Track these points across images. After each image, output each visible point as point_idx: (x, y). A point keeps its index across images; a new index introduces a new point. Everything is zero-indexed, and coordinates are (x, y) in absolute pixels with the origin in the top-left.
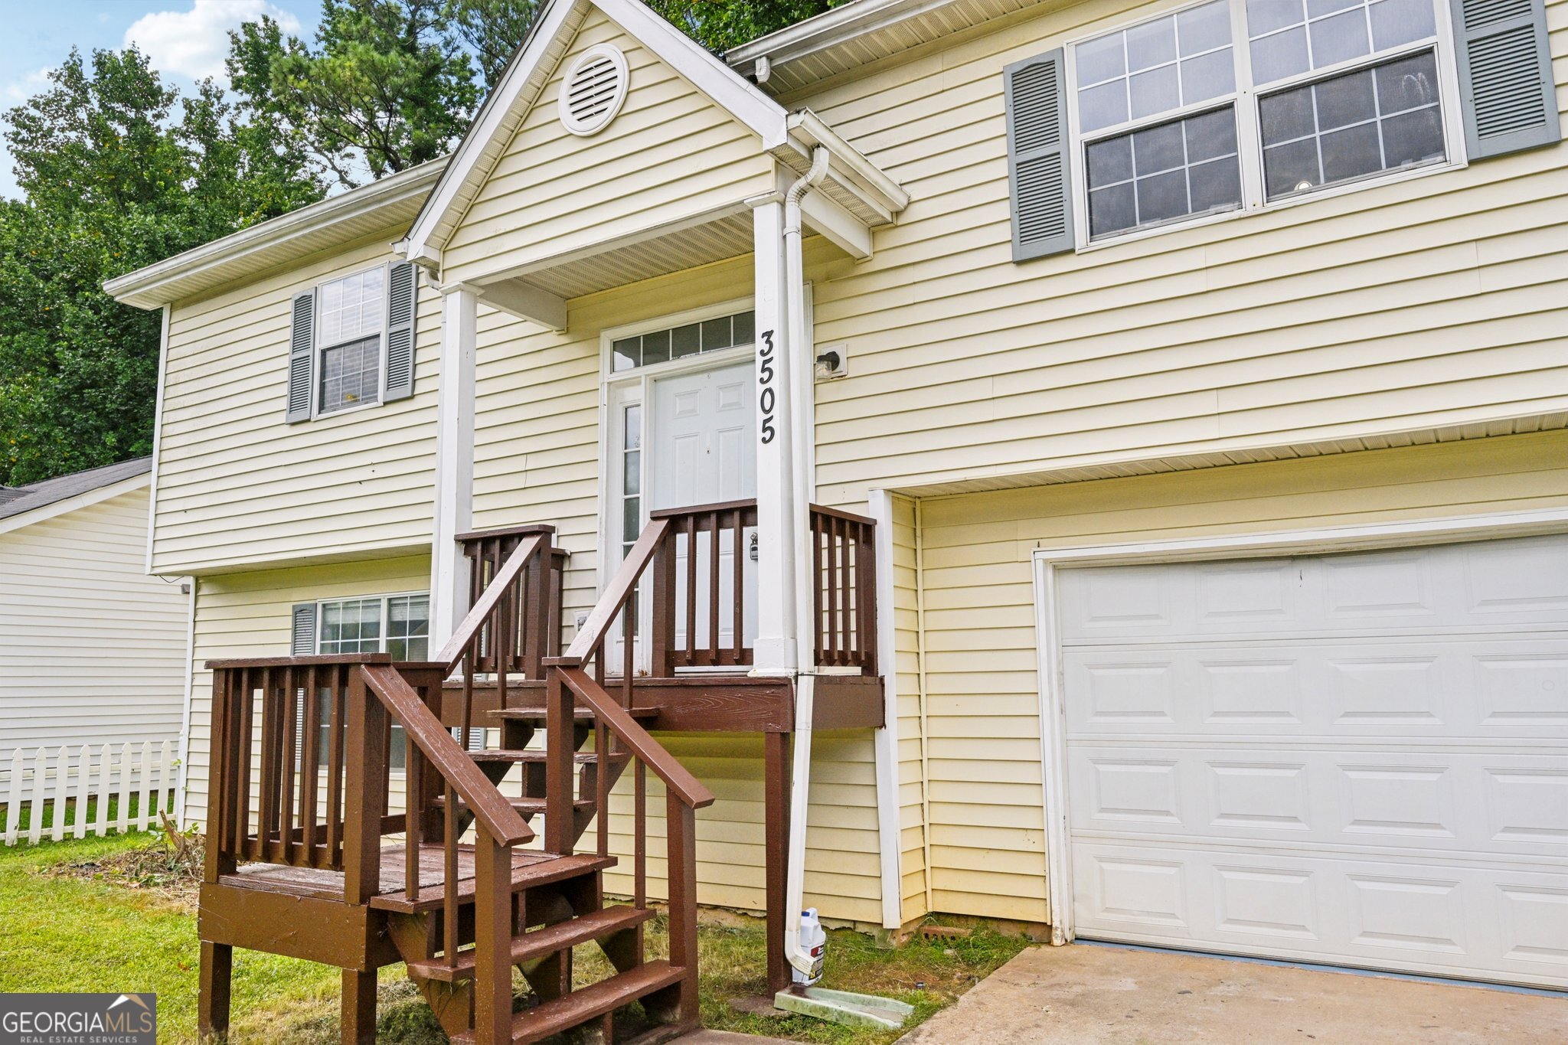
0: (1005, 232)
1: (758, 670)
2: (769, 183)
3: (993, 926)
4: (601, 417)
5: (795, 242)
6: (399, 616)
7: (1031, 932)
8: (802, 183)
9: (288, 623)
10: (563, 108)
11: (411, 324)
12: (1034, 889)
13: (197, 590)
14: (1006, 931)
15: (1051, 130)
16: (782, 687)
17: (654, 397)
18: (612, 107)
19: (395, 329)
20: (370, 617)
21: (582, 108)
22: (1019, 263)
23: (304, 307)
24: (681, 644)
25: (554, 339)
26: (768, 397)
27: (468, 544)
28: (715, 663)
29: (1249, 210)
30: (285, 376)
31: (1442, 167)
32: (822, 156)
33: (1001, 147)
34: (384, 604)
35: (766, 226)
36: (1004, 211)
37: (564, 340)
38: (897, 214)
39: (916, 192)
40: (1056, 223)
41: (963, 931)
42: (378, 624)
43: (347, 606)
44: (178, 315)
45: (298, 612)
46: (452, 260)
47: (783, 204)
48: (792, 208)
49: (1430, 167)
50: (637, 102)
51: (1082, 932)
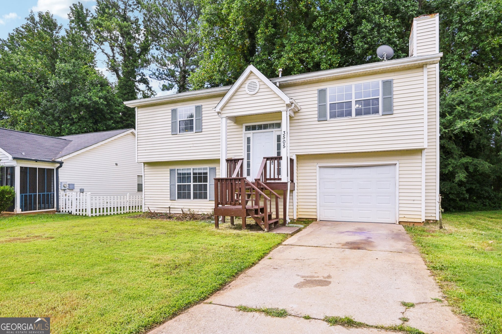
0: (316, 116)
1: (282, 181)
2: (285, 108)
3: (308, 219)
4: (243, 139)
5: (288, 117)
6: (195, 171)
7: (314, 220)
8: (290, 108)
9: (169, 172)
10: (246, 89)
11: (201, 118)
12: (315, 214)
13: (144, 165)
14: (310, 220)
15: (325, 101)
16: (286, 184)
17: (253, 136)
18: (256, 91)
19: (197, 118)
20: (189, 172)
21: (250, 89)
22: (318, 121)
23: (174, 112)
24: (268, 177)
25: (233, 124)
26: (284, 141)
27: (228, 161)
28: (274, 180)
29: (353, 117)
30: (170, 125)
31: (378, 115)
32: (293, 105)
33: (316, 102)
34: (192, 170)
35: (284, 115)
36: (316, 112)
37: (235, 124)
38: (299, 110)
39: (302, 107)
40: (325, 116)
41: (304, 220)
42: (191, 173)
43: (182, 170)
44: (139, 110)
45: (171, 170)
46: (223, 112)
47: (287, 111)
48: (288, 113)
49: (377, 115)
50: (260, 91)
51: (321, 220)
